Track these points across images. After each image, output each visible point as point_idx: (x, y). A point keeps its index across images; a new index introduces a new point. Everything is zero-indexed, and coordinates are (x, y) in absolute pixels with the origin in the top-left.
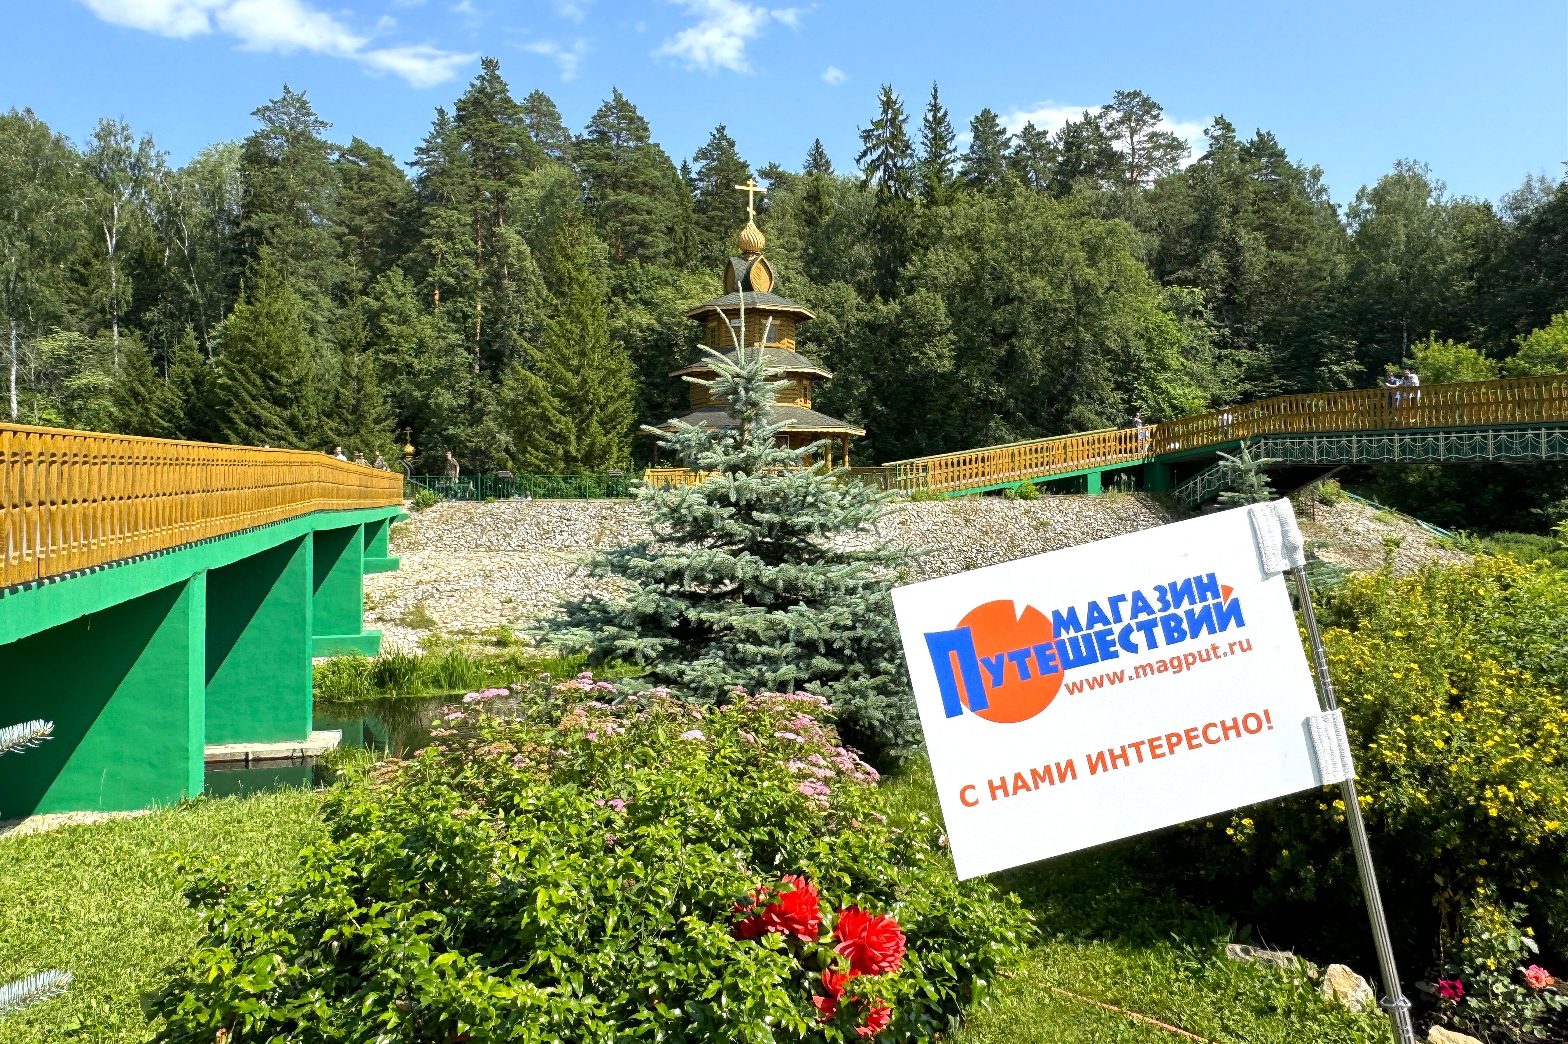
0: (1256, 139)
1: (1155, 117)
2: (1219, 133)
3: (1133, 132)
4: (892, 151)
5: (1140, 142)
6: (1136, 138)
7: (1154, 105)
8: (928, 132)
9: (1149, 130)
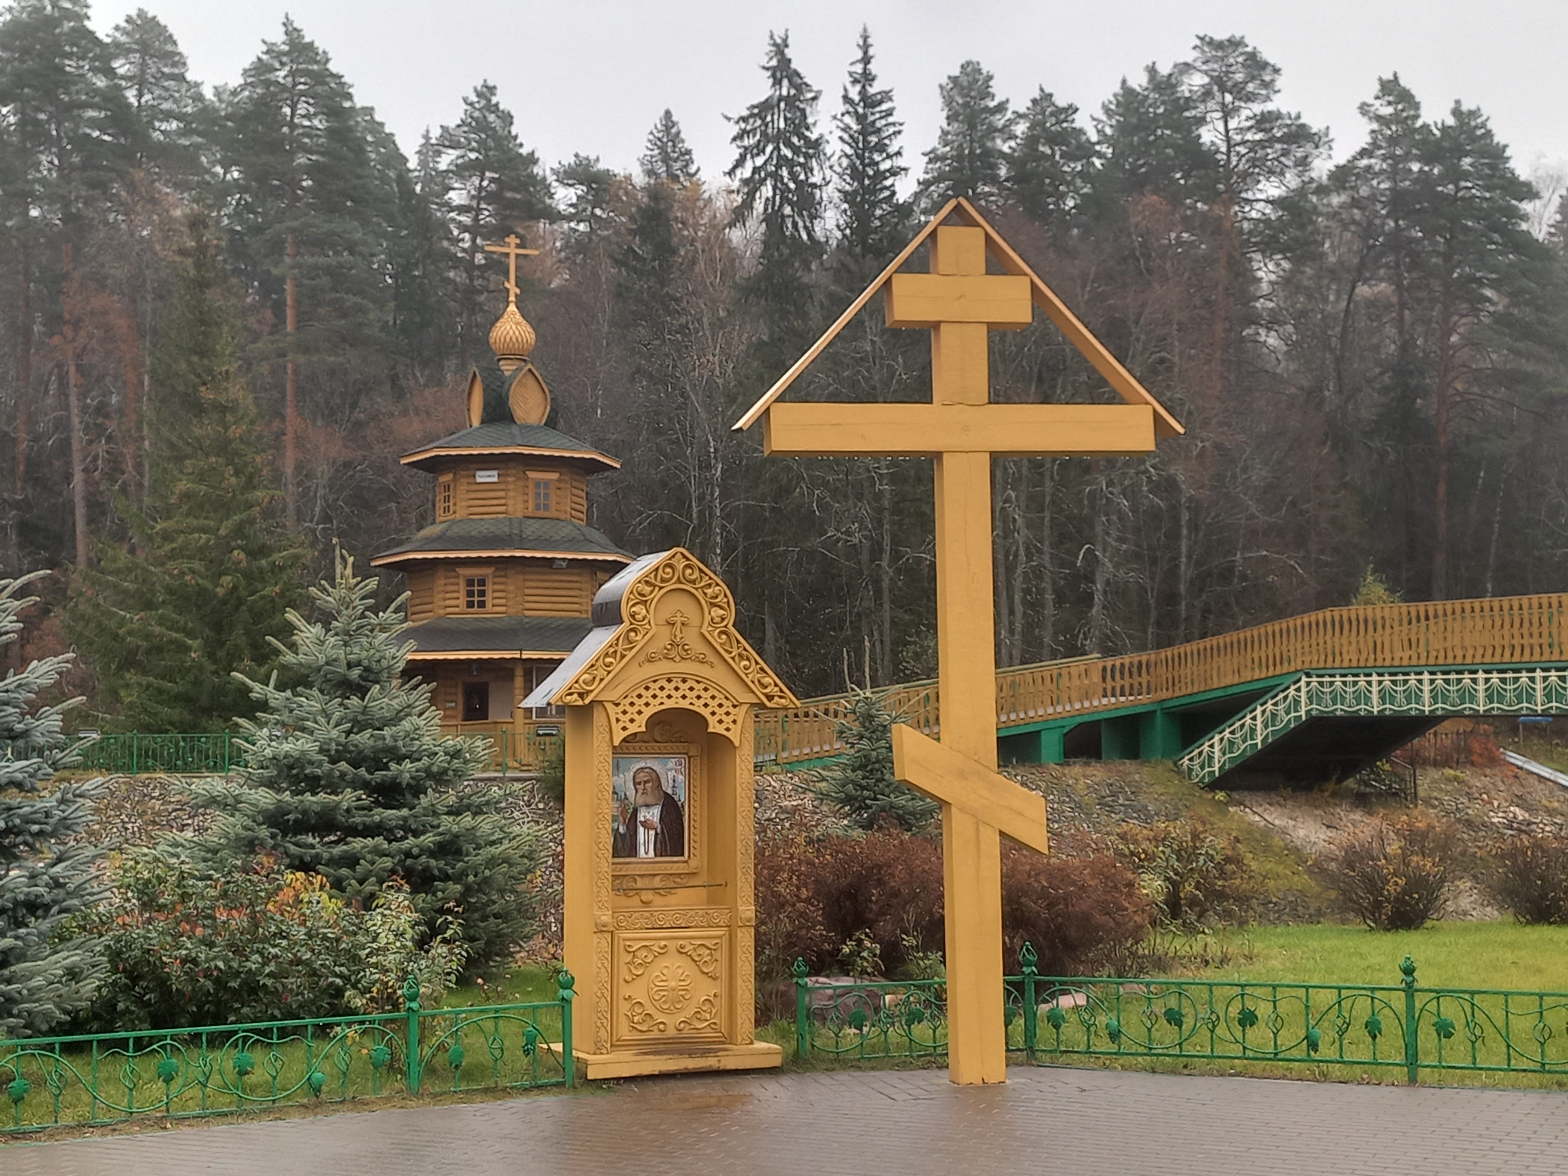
0: (1451, 121)
1: (1266, 85)
2: (1390, 110)
3: (1227, 113)
4: (788, 153)
5: (1241, 130)
6: (1233, 124)
7: (1265, 65)
8: (849, 120)
9: (1257, 108)
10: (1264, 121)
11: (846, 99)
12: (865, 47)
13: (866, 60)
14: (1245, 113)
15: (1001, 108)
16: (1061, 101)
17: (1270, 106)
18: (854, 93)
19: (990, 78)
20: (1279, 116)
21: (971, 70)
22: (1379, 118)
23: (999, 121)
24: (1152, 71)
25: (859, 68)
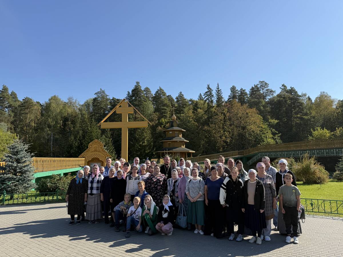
1: (267, 86)
3: (263, 89)
4: (210, 97)
5: (265, 91)
7: (267, 84)
8: (217, 93)
9: (266, 89)
10: (267, 90)
11: (216, 91)
12: (218, 85)
13: (218, 86)
14: (265, 89)
15: (237, 90)
16: (244, 89)
17: (268, 88)
18: (217, 90)
19: (236, 87)
20: (269, 89)
21: (233, 87)
22: (282, 89)
23: (237, 92)
24: (255, 85)
25: (217, 87)
